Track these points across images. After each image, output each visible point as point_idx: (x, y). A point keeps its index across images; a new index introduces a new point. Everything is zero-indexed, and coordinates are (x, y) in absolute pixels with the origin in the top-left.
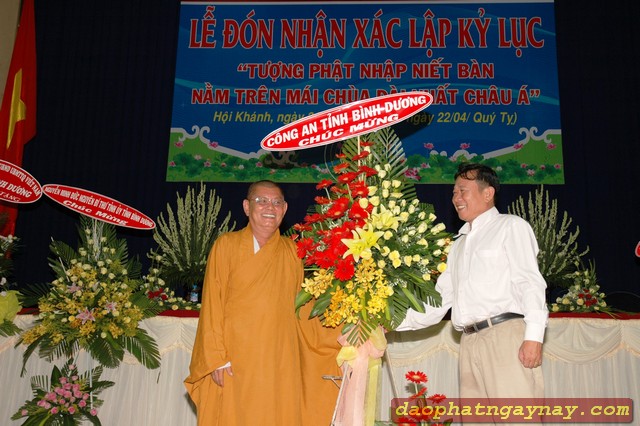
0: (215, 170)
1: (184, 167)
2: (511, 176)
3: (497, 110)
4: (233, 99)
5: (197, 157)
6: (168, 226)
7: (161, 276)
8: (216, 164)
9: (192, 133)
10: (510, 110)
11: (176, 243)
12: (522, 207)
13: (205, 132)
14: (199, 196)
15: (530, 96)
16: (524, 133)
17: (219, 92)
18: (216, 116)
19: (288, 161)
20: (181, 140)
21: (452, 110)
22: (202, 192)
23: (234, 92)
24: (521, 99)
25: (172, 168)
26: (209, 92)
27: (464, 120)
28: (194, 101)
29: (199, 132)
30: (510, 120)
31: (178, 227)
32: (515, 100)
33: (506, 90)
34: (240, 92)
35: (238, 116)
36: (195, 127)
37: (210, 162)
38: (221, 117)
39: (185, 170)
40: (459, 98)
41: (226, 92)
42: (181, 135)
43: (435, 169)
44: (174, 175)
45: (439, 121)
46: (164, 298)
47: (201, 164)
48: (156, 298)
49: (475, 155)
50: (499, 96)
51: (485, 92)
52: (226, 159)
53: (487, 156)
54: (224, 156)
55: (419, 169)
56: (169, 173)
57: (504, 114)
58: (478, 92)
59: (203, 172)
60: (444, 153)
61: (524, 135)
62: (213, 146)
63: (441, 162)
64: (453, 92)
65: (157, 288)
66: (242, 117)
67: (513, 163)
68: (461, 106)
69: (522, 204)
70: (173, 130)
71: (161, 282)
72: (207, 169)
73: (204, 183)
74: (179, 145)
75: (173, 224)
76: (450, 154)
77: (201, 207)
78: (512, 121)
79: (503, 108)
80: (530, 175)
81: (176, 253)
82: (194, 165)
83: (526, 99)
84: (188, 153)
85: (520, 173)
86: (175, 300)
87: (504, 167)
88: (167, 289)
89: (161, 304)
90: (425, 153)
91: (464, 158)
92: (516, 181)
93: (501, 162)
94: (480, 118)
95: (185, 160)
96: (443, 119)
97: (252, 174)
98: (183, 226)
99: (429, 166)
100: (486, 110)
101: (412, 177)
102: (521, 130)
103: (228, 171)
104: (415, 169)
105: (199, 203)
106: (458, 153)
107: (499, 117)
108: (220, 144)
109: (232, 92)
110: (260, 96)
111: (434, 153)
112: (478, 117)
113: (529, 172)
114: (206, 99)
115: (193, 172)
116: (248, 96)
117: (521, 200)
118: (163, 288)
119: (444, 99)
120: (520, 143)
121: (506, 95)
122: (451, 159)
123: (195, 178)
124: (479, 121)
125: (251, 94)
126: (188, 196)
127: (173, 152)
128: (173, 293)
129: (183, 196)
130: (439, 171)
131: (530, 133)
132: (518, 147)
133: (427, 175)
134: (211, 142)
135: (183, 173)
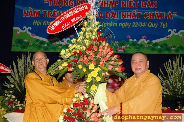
0: (34, 47)
1: (20, 45)
2: (164, 50)
3: (159, 21)
4: (42, 15)
5: (25, 41)
6: (14, 71)
7: (13, 94)
8: (34, 44)
9: (23, 30)
10: (164, 21)
11: (17, 79)
12: (171, 64)
13: (29, 29)
14: (28, 58)
15: (173, 16)
16: (170, 32)
17: (35, 12)
18: (34, 22)
19: (67, 43)
20: (18, 33)
21: (139, 21)
22: (29, 56)
23: (42, 12)
24: (169, 17)
25: (14, 45)
26: (31, 11)
27: (144, 26)
28: (24, 16)
29: (26, 29)
30: (164, 26)
31: (18, 72)
32: (166, 17)
33: (162, 13)
34: (45, 12)
35: (44, 23)
36: (25, 27)
37: (31, 43)
38: (37, 23)
39: (20, 46)
40: (142, 16)
41: (39, 12)
42: (18, 31)
43: (131, 47)
44: (15, 48)
45: (133, 26)
46: (15, 104)
47: (28, 44)
48: (11, 104)
49: (149, 41)
50: (159, 15)
51: (153, 13)
52: (39, 42)
53: (154, 42)
54: (38, 40)
55: (124, 47)
56: (13, 47)
57: (161, 23)
58: (150, 14)
59: (29, 47)
60: (135, 40)
61: (170, 33)
62: (33, 35)
63: (134, 44)
64: (139, 14)
65: (12, 100)
66: (46, 23)
67: (165, 45)
68: (143, 20)
69: (170, 63)
70: (15, 28)
71: (14, 97)
72: (30, 46)
73: (30, 52)
74: (17, 35)
75: (16, 70)
76: (138, 41)
77: (28, 63)
78: (165, 26)
79: (161, 21)
80: (173, 50)
81: (18, 84)
82: (24, 44)
83: (171, 17)
84: (22, 39)
85: (168, 49)
86: (20, 105)
87: (161, 46)
88: (16, 100)
89: (14, 107)
90: (127, 40)
91: (144, 43)
92: (166, 52)
93: (160, 44)
94: (151, 25)
95: (20, 42)
96: (135, 25)
97: (51, 48)
98: (20, 71)
99: (128, 46)
100: (154, 22)
101: (122, 50)
102: (169, 30)
103: (40, 47)
104: (122, 47)
105: (28, 61)
106: (141, 40)
107: (159, 25)
108: (36, 35)
109: (41, 12)
110: (54, 14)
111: (131, 40)
112: (150, 24)
113: (173, 48)
114: (29, 14)
115: (24, 47)
116: (49, 14)
117: (170, 61)
118: (14, 99)
119: (135, 17)
120: (168, 36)
121: (162, 15)
122: (138, 43)
123: (25, 50)
124: (151, 26)
125: (50, 13)
126: (23, 58)
127: (14, 38)
128: (19, 102)
129: (20, 58)
130: (133, 48)
131: (173, 32)
132: (168, 38)
133: (128, 49)
134: (32, 34)
135: (19, 48)
